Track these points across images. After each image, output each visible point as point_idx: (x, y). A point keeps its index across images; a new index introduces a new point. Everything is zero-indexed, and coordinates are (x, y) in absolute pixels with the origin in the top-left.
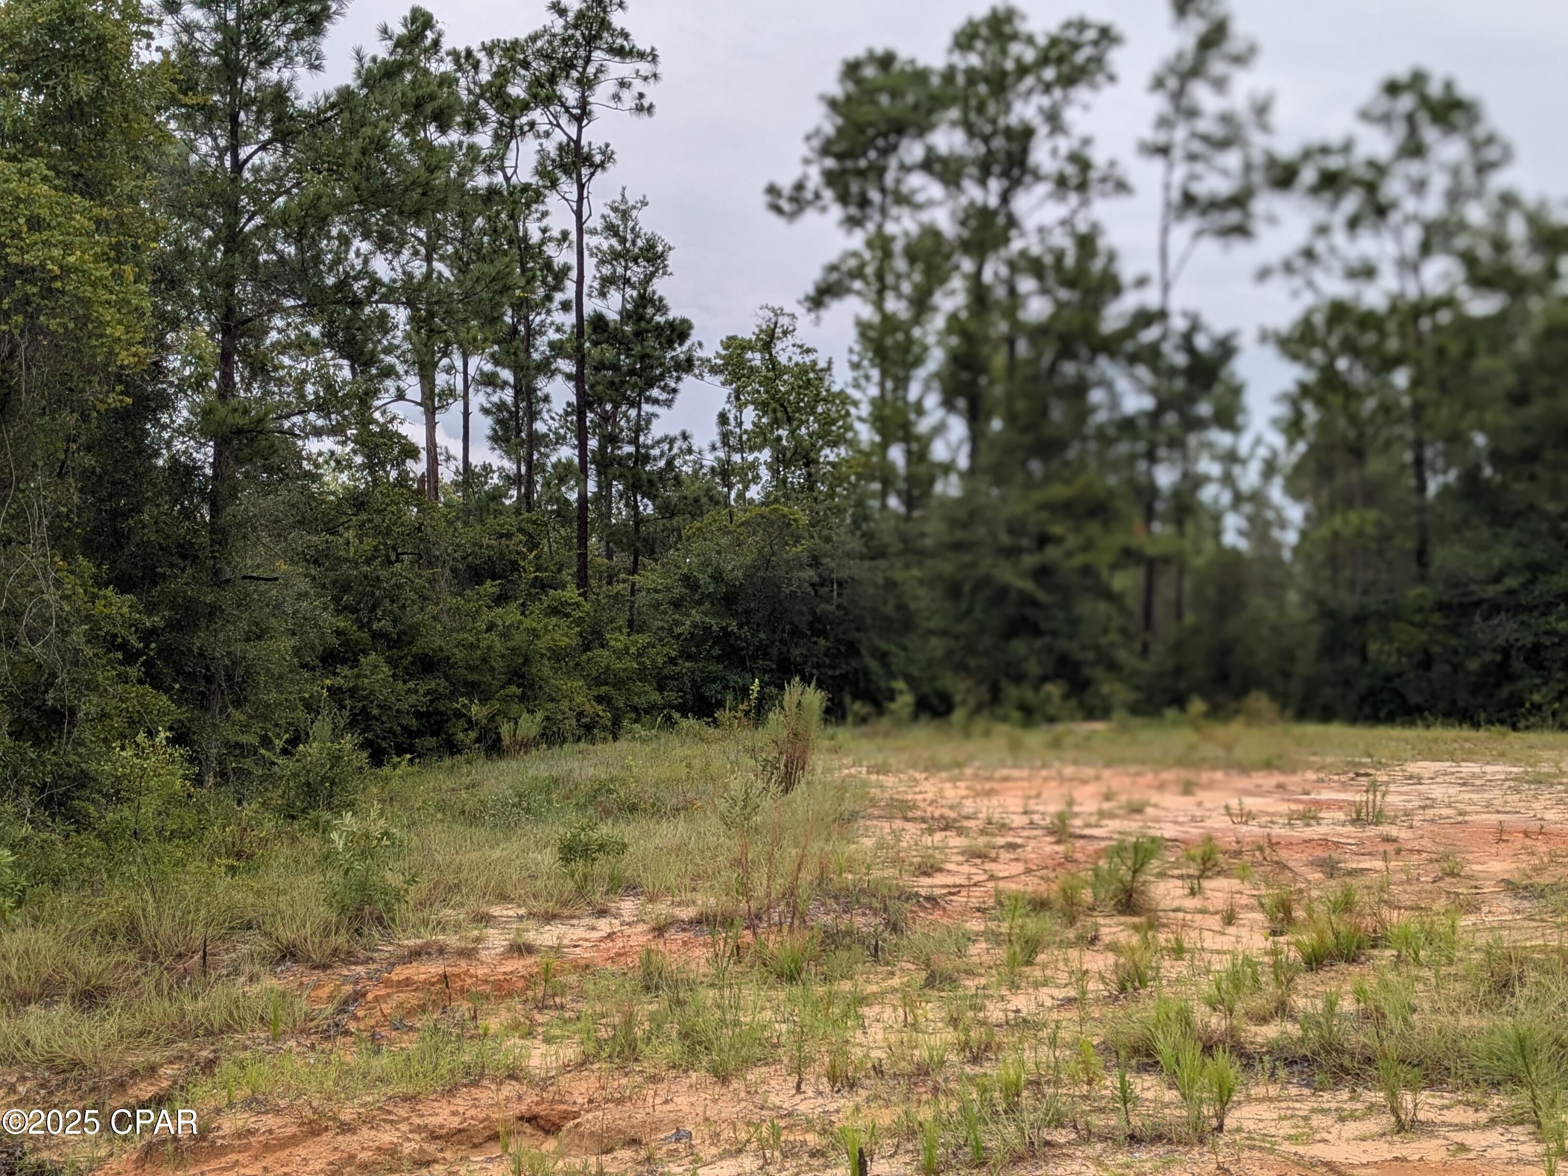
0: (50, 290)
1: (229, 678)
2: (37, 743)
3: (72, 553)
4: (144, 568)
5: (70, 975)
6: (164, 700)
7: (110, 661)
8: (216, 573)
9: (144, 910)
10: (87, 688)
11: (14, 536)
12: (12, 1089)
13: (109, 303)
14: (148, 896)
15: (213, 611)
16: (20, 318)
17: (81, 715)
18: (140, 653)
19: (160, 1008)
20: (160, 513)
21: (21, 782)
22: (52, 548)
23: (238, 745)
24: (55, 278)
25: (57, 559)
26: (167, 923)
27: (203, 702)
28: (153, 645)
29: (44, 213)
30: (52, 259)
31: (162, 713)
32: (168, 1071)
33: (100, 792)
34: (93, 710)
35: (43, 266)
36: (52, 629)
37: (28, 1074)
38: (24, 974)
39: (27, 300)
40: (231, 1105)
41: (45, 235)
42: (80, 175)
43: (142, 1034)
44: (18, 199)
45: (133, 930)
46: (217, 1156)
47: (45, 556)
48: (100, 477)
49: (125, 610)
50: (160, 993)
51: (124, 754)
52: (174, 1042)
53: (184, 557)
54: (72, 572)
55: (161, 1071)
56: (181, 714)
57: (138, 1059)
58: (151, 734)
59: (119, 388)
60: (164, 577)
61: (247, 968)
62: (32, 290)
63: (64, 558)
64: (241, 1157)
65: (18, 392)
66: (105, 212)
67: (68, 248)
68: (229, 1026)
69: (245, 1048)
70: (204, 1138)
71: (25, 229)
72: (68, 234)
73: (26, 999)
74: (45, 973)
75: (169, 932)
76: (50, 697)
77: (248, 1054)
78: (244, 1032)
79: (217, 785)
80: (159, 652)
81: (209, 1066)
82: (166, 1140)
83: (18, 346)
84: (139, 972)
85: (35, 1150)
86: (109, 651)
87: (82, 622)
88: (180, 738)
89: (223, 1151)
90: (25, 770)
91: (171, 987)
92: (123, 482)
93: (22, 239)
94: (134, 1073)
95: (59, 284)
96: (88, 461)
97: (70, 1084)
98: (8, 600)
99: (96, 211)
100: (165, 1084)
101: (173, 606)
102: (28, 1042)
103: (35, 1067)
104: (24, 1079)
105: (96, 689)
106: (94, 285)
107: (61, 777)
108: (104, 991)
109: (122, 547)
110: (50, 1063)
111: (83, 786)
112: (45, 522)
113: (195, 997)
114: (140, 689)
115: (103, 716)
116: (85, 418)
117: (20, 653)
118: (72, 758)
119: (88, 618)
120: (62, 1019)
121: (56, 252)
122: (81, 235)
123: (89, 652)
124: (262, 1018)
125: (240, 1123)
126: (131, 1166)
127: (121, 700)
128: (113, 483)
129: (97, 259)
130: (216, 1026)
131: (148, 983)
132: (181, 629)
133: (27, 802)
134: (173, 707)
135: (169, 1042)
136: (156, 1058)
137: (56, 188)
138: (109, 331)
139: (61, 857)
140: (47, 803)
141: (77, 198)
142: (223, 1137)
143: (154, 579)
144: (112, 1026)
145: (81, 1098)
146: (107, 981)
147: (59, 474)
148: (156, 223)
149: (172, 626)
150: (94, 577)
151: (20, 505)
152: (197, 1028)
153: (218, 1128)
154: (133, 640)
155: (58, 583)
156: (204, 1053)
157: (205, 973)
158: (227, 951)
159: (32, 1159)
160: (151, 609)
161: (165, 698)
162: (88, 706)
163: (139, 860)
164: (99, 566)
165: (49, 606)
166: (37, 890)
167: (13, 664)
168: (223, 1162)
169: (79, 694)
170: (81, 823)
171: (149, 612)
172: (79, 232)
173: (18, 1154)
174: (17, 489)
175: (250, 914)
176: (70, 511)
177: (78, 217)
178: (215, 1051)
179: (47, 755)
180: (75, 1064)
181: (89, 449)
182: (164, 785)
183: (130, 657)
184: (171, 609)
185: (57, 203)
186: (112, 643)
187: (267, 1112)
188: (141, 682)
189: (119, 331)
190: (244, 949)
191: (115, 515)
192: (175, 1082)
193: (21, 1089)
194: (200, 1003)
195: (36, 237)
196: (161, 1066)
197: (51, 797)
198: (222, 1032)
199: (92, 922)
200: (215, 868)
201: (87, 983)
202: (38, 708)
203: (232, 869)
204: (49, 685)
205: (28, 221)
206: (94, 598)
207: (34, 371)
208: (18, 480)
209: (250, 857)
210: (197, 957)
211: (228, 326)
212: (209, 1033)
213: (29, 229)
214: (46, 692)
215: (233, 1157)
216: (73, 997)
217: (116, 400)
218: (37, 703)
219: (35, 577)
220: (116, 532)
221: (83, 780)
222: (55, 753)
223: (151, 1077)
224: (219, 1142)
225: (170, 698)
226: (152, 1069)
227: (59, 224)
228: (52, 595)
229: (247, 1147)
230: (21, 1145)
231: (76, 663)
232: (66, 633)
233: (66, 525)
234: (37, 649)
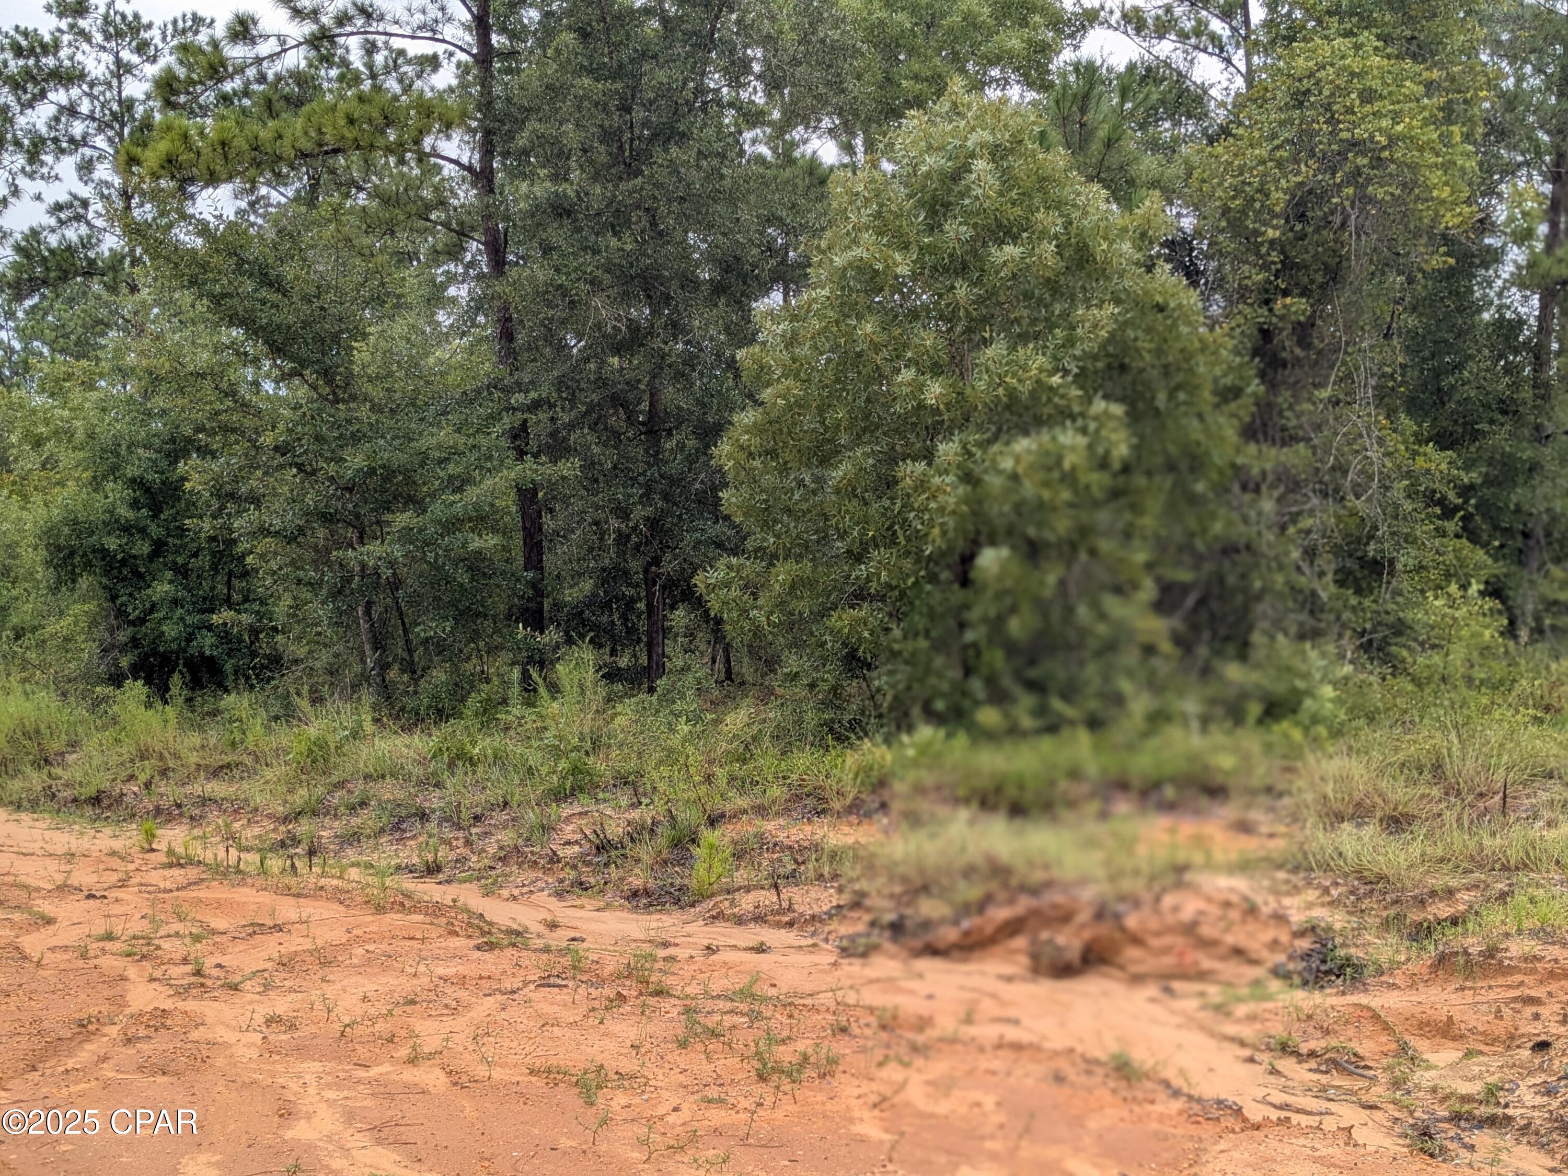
0: (1379, 159)
1: (1548, 534)
2: (1359, 592)
3: (1395, 411)
4: (1465, 424)
5: (1379, 801)
6: (1480, 555)
7: (1428, 516)
8: (1538, 428)
9: (1449, 749)
10: (1406, 541)
11: (1342, 396)
12: (1326, 891)
13: (1436, 165)
14: (1453, 736)
15: (1533, 468)
16: (1350, 191)
17: (1399, 566)
18: (1457, 509)
19: (1460, 841)
20: (1479, 370)
21: (1344, 626)
22: (1377, 407)
23: (1556, 603)
24: (1384, 148)
25: (1381, 418)
26: (1469, 764)
27: (1521, 558)
28: (1473, 501)
29: (1376, 84)
30: (1380, 130)
31: (1478, 567)
32: (1465, 896)
33: (1416, 640)
34: (1411, 562)
35: (1372, 137)
36: (1375, 484)
37: (1340, 881)
38: (1339, 796)
39: (1358, 172)
40: (1520, 932)
41: (1377, 105)
42: (1413, 38)
43: (1442, 860)
44: (1353, 74)
45: (1438, 767)
46: (1504, 974)
47: (1369, 415)
48: (1424, 337)
49: (1444, 466)
50: (1460, 826)
51: (1437, 603)
52: (1472, 872)
53: (1504, 412)
54: (1395, 431)
55: (1458, 896)
56: (1499, 568)
57: (1437, 882)
58: (1464, 587)
59: (1443, 249)
60: (1484, 433)
61: (1547, 814)
62: (1362, 161)
63: (1388, 417)
64: (1526, 979)
65: (1348, 259)
66: (1435, 74)
67: (1396, 117)
68: (1526, 865)
69: (1538, 886)
70: (1492, 957)
71: (1357, 102)
72: (1398, 102)
73: (1340, 818)
74: (1357, 796)
75: (1472, 772)
76: (1372, 547)
77: (1541, 891)
78: (1539, 871)
79: (1532, 642)
80: (1477, 507)
81: (1503, 897)
82: (1457, 953)
83: (1349, 216)
84: (1443, 805)
85: (1344, 945)
86: (1428, 506)
87: (1403, 478)
88: (1494, 590)
89: (1509, 971)
90: (1346, 615)
91: (1472, 822)
92: (1446, 341)
93: (1354, 113)
94: (1433, 893)
95: (1386, 154)
96: (1412, 321)
97: (1376, 894)
98: (1336, 458)
99: (1426, 74)
100: (1462, 908)
101: (1490, 462)
102: (1340, 854)
103: (1346, 875)
104: (1337, 884)
105: (1414, 542)
106: (1421, 149)
107: (1380, 623)
108: (1410, 819)
109: (1443, 404)
110: (1359, 873)
111: (1398, 633)
112: (1373, 382)
113: (1493, 834)
114: (1458, 543)
115: (1421, 568)
116: (1411, 280)
117: (1344, 507)
118: (1391, 607)
119: (1409, 474)
120: (1371, 837)
121: (1385, 123)
122: (1411, 101)
123: (1408, 506)
124: (1558, 862)
125: (1527, 949)
126: (1425, 970)
127: (1438, 552)
128: (1436, 342)
129: (1425, 123)
130: (1512, 862)
131: (1449, 816)
132: (1500, 484)
133: (1349, 645)
134: (1490, 561)
135: (1466, 872)
136: (1453, 883)
137: (1389, 57)
138: (1435, 193)
139: (1376, 696)
140: (1366, 647)
141: (1408, 64)
142: (1511, 959)
143: (1476, 435)
144: (1415, 850)
145: (1386, 908)
146: (1412, 809)
147: (1386, 336)
148: (1487, 75)
149: (1488, 481)
150: (1415, 434)
151: (1348, 368)
152: (1495, 862)
153: (1506, 950)
154: (1452, 496)
155: (1381, 441)
156: (1500, 886)
157: (1504, 814)
158: (1528, 796)
159: (1341, 952)
160: (1468, 466)
161: (1481, 552)
162: (1405, 559)
163: (1446, 703)
164: (1420, 426)
165: (1372, 464)
166: (1354, 724)
167: (1339, 518)
168: (1510, 980)
169: (1398, 547)
170: (1397, 668)
171: (1467, 468)
172: (1408, 99)
173: (1330, 946)
174: (1346, 352)
175: (1552, 764)
176: (1395, 371)
177: (1408, 84)
178: (1510, 885)
179: (1367, 603)
180: (1381, 878)
181: (1414, 309)
182: (1473, 635)
183: (1448, 512)
184: (1490, 465)
185: (1389, 72)
186: (1431, 498)
187: (1554, 943)
188: (1458, 536)
189: (1446, 193)
190: (1544, 796)
191: (1437, 374)
192: (1471, 907)
193: (1334, 892)
194: (1498, 841)
195: (1368, 108)
196: (1459, 890)
197: (1370, 641)
198: (1517, 868)
199: (1401, 756)
200: (1519, 717)
201: (1395, 809)
202: (1360, 558)
203: (1538, 721)
204: (1371, 537)
205: (1360, 95)
206: (1415, 453)
207: (1363, 237)
208: (1347, 344)
209: (1558, 711)
210: (1497, 798)
211: (1559, 174)
212: (1505, 868)
213: (1362, 102)
214: (1367, 544)
215: (1518, 978)
216: (1381, 820)
217: (1439, 261)
218: (1359, 554)
219: (1361, 436)
220: (1439, 390)
221: (1400, 628)
222: (1375, 601)
223: (1449, 899)
224: (1506, 962)
225: (1487, 553)
226: (1450, 893)
227: (1390, 93)
228: (1374, 453)
229: (1533, 971)
230: (1333, 939)
231: (1396, 517)
232: (1387, 488)
233: (1391, 384)
234: (1359, 504)
